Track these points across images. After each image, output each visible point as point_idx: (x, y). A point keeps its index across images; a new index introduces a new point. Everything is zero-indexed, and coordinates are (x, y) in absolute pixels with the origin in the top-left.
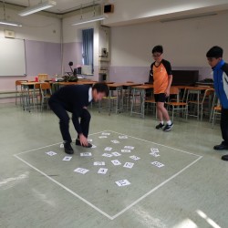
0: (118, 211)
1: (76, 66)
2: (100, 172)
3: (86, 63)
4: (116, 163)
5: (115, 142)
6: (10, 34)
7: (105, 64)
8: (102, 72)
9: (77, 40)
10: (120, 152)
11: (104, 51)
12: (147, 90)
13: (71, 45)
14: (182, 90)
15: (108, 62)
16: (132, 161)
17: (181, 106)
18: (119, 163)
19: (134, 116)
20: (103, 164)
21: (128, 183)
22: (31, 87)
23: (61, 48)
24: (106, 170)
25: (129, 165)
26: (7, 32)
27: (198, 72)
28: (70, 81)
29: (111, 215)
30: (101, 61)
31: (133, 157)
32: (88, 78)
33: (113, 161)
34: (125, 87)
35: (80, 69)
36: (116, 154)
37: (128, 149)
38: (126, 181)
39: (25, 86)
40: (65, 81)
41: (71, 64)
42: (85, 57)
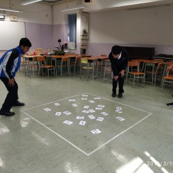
0: (92, 150)
1: (63, 43)
2: (80, 123)
3: (71, 40)
4: (92, 117)
5: (92, 102)
6: (14, 18)
7: (85, 42)
8: (83, 48)
9: (64, 22)
10: (95, 109)
11: (85, 32)
13: (59, 26)
14: (142, 63)
15: (87, 40)
16: (102, 116)
17: (140, 75)
18: (94, 118)
19: (106, 82)
20: (83, 118)
21: (99, 132)
22: (31, 59)
23: (52, 28)
24: (85, 122)
25: (101, 119)
26: (12, 17)
27: (154, 48)
28: (59, 55)
29: (88, 153)
30: (82, 39)
31: (103, 113)
32: (72, 51)
33: (89, 116)
34: (99, 60)
35: (66, 44)
36: (92, 111)
37: (100, 107)
38: (98, 130)
39: (26, 58)
40: (55, 54)
41: (60, 41)
42: (70, 35)
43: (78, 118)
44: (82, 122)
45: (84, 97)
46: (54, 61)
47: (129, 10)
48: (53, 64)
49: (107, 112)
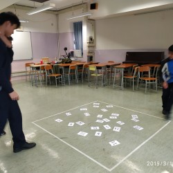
0: (114, 165)
1: (69, 51)
2: (96, 135)
3: (77, 49)
4: (107, 127)
5: (105, 110)
7: (91, 49)
8: (90, 55)
9: (70, 30)
10: (109, 119)
11: (91, 39)
12: (125, 69)
13: (65, 35)
14: (153, 68)
15: (94, 47)
16: (119, 125)
17: (151, 81)
18: (110, 128)
19: (115, 89)
20: (98, 128)
21: (118, 143)
22: (38, 68)
23: (58, 37)
24: (101, 133)
25: (117, 129)
27: (163, 53)
28: (66, 63)
29: (110, 168)
30: (89, 47)
31: (119, 122)
32: (79, 59)
33: (105, 126)
34: (108, 67)
35: (72, 52)
36: (106, 120)
37: (115, 116)
38: (116, 141)
39: (33, 67)
40: (62, 62)
41: (66, 49)
42: (76, 43)
43: (92, 128)
44: (97, 132)
45: (96, 105)
46: (61, 70)
47: (135, 15)
48: (61, 72)
49: (123, 121)
